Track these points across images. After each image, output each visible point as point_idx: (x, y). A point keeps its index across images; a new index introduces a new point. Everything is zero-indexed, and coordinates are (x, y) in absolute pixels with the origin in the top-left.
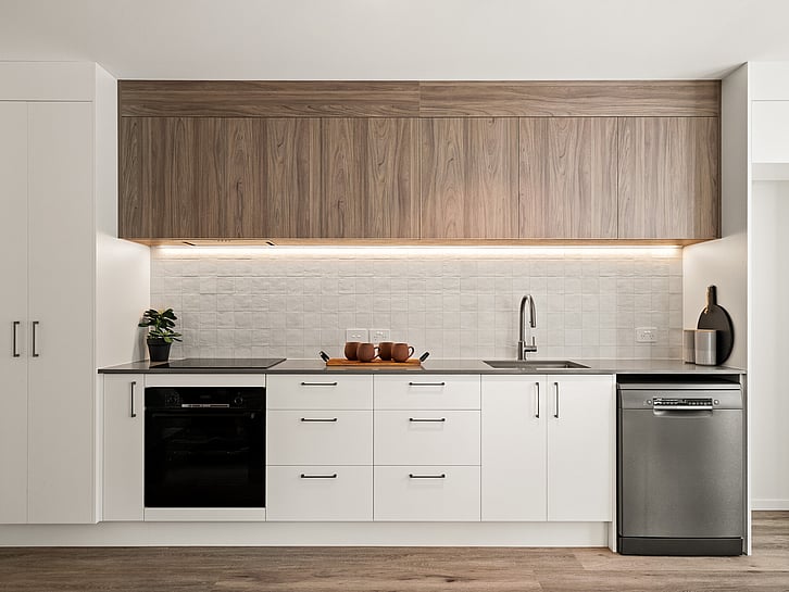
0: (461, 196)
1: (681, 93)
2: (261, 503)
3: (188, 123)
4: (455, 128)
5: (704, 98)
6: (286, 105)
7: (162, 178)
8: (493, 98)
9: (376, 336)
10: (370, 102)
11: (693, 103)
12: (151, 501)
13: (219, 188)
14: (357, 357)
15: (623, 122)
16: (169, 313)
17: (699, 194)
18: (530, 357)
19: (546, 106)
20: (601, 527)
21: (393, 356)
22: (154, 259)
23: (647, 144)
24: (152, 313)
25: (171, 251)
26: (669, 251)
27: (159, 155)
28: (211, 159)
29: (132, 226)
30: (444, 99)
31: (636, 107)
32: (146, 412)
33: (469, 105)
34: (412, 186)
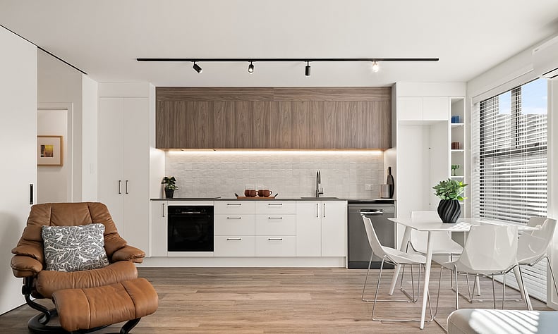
0: (290, 132)
1: (376, 92)
2: (212, 250)
3: (183, 103)
4: (288, 105)
5: (385, 94)
6: (221, 96)
7: (173, 125)
8: (302, 93)
9: (257, 187)
10: (253, 95)
11: (380, 96)
12: (170, 249)
13: (195, 129)
14: (250, 195)
15: (354, 103)
16: (173, 178)
17: (383, 131)
18: (321, 196)
19: (323, 97)
20: (343, 259)
21: (264, 195)
22: (166, 156)
23: (363, 112)
24: (166, 178)
25: (174, 153)
26: (378, 153)
27: (172, 116)
28: (192, 118)
29: (162, 144)
30: (283, 94)
31: (358, 97)
32: (168, 215)
33: (293, 96)
34: (270, 128)
